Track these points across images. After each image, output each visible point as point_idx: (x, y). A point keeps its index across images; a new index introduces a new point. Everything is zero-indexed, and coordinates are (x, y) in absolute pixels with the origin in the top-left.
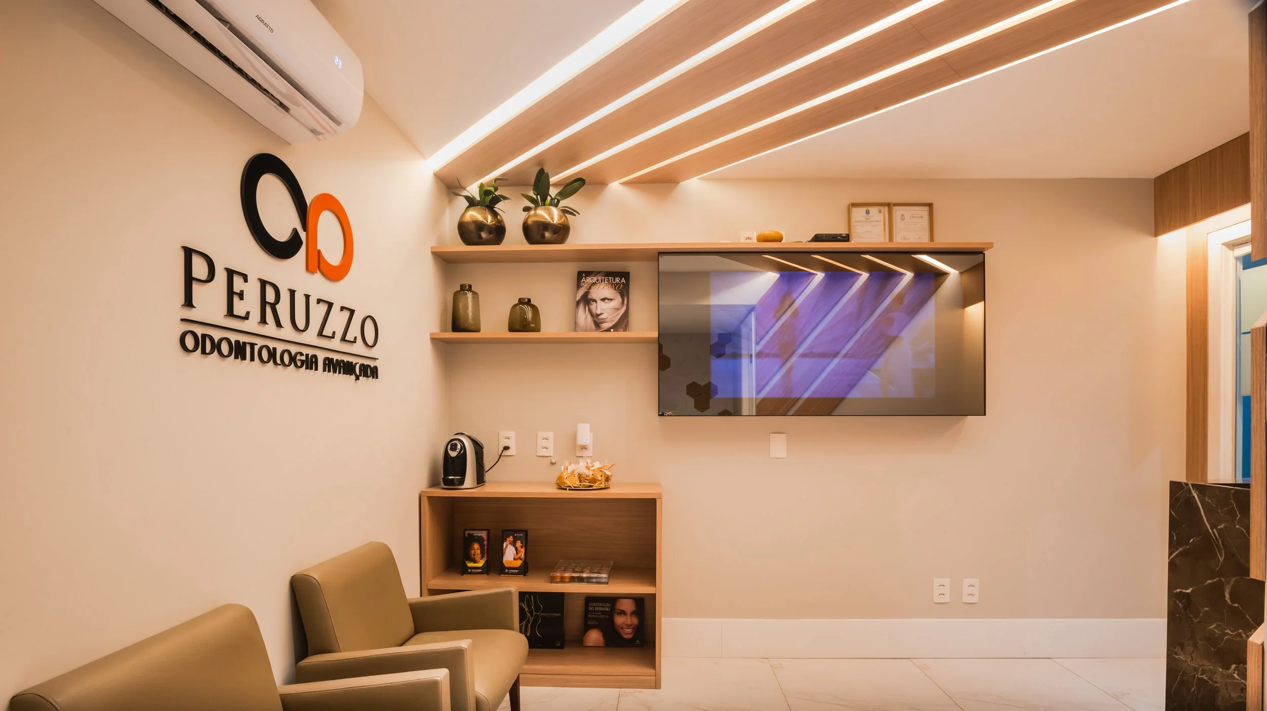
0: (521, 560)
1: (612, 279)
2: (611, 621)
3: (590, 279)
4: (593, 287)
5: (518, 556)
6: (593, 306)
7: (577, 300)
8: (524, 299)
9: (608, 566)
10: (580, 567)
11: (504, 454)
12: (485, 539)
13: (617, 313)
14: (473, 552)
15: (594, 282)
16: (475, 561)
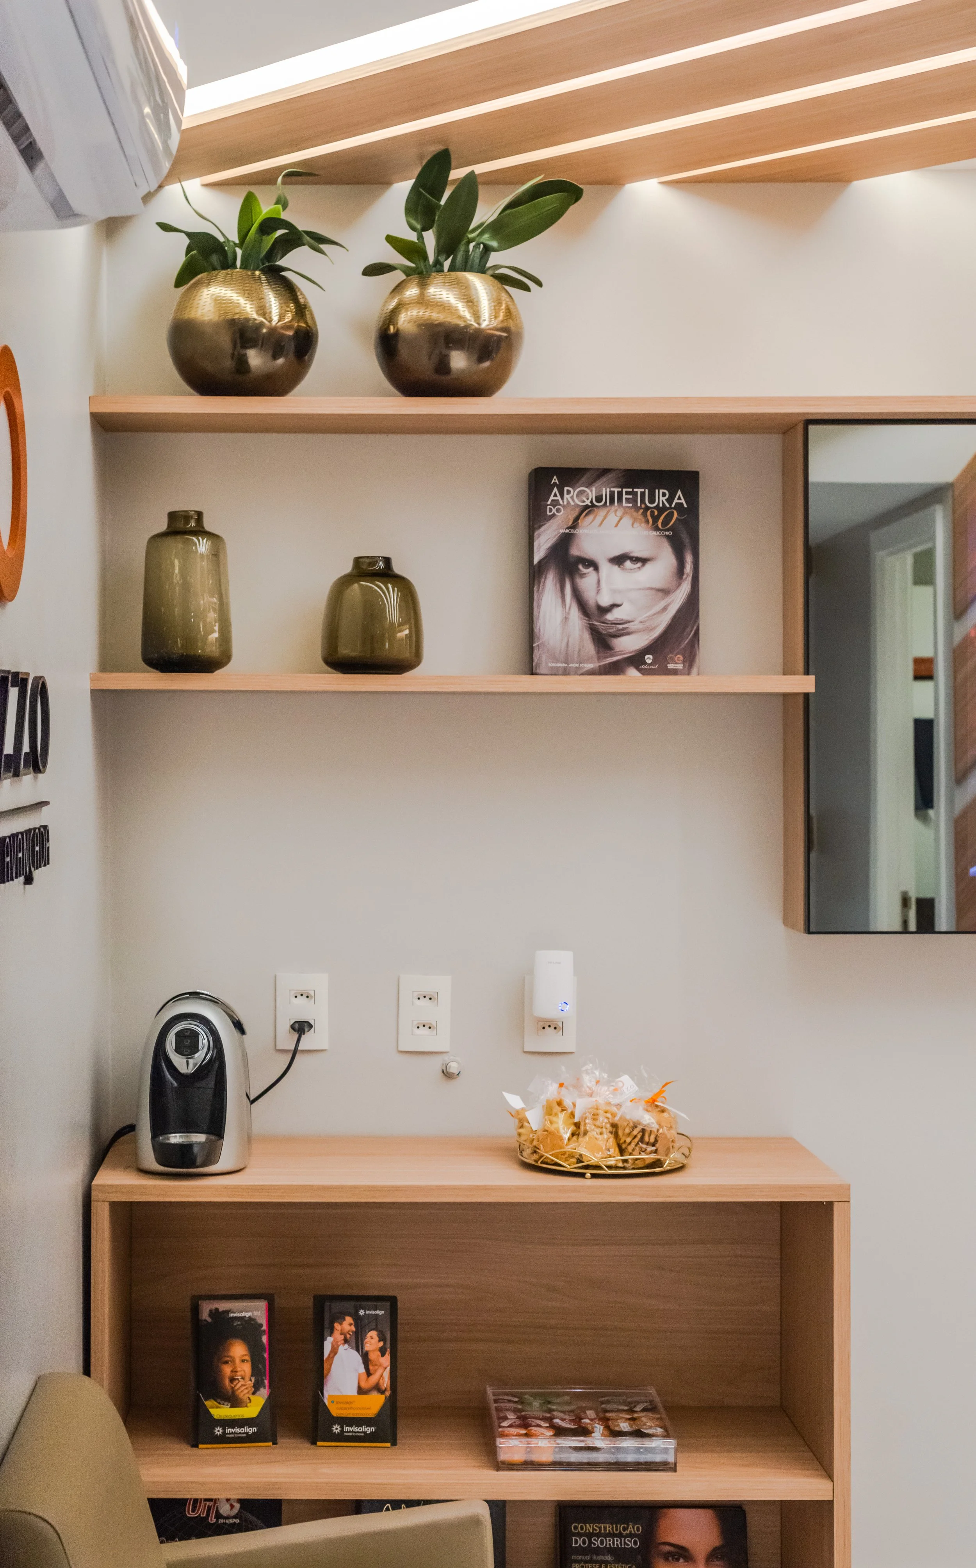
0: (382, 1392)
1: (643, 494)
3: (574, 492)
4: (586, 521)
5: (374, 1379)
6: (587, 582)
7: (536, 561)
8: (373, 560)
9: (651, 1409)
10: (564, 1412)
11: (300, 1048)
12: (264, 1327)
13: (662, 604)
14: (227, 1370)
15: (588, 502)
16: (235, 1401)
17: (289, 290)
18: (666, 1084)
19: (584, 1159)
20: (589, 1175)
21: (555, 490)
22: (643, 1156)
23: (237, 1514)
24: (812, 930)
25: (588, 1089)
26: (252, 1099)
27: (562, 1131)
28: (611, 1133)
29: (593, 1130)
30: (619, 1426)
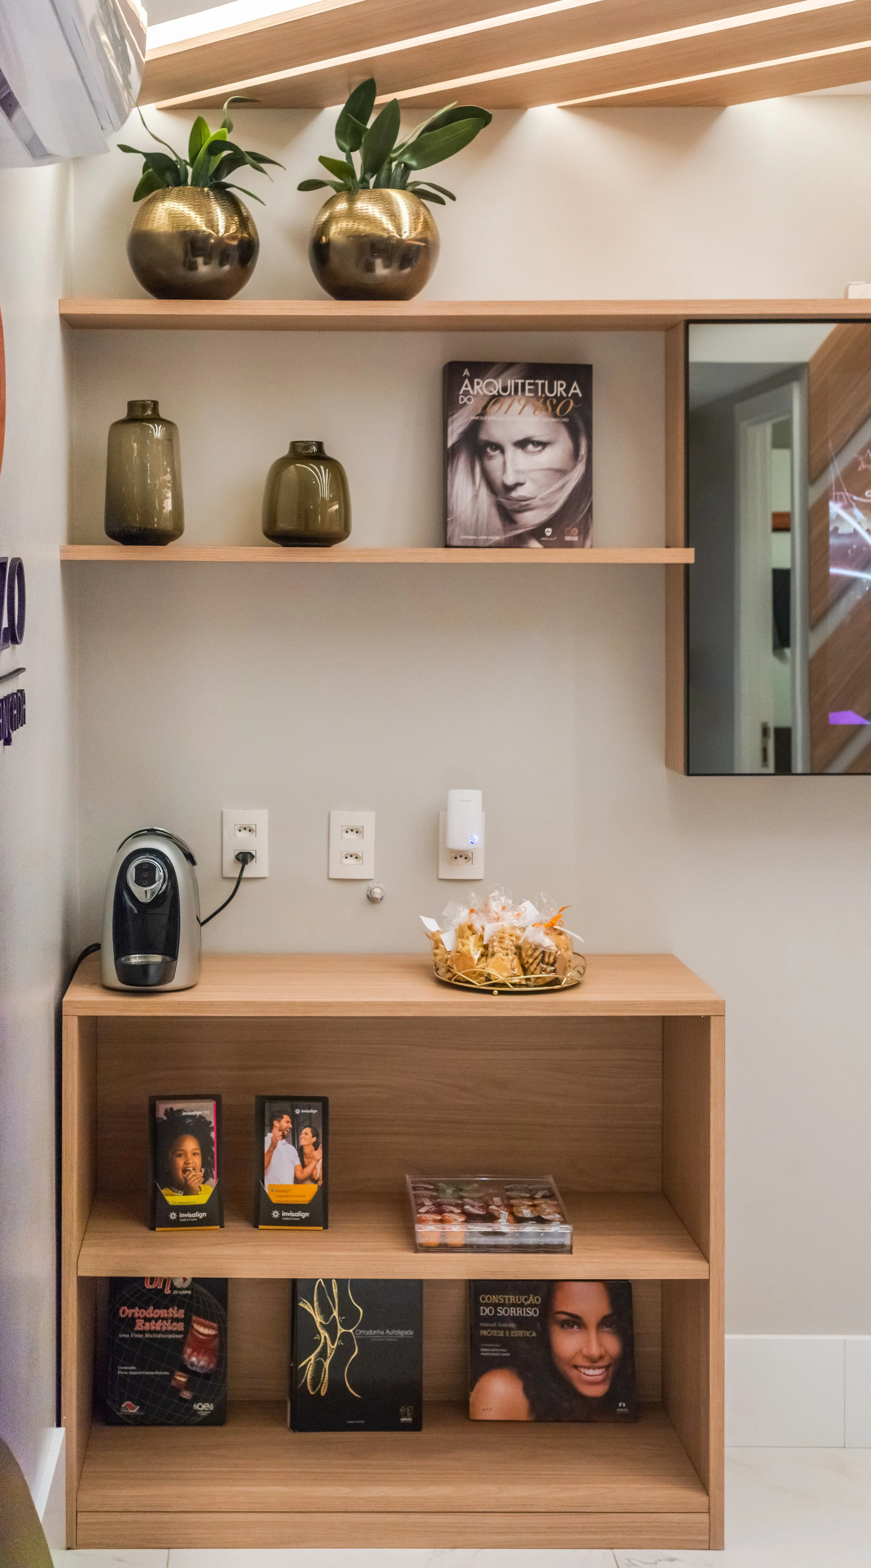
0: (315, 1182)
1: (543, 385)
2: (545, 1344)
3: (483, 384)
4: (494, 409)
5: (308, 1170)
6: (495, 463)
7: (450, 443)
8: (307, 445)
9: (550, 1196)
10: (473, 1199)
11: (245, 875)
12: (213, 1125)
13: (560, 483)
14: (180, 1162)
15: (495, 392)
16: (187, 1190)
17: (233, 205)
18: (564, 908)
19: (492, 978)
20: (496, 992)
21: (467, 381)
22: (544, 975)
23: (189, 1286)
24: (691, 772)
25: (494, 914)
26: (202, 921)
27: (472, 952)
28: (515, 954)
29: (500, 952)
30: (521, 1212)
